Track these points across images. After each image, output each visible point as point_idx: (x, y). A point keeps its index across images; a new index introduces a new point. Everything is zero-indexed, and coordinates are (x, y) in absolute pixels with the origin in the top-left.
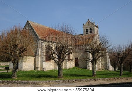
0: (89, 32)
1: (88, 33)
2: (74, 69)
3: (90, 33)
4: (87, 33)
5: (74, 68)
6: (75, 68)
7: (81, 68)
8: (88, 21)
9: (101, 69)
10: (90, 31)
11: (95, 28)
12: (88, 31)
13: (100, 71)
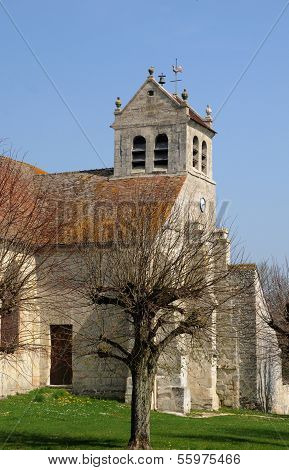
0: (150, 159)
1: (142, 165)
2: (39, 399)
3: (157, 164)
4: (135, 165)
5: (38, 396)
6: (47, 396)
7: (90, 393)
8: (149, 87)
9: (216, 405)
10: (157, 153)
11: (191, 131)
12: (142, 154)
13: (205, 415)
